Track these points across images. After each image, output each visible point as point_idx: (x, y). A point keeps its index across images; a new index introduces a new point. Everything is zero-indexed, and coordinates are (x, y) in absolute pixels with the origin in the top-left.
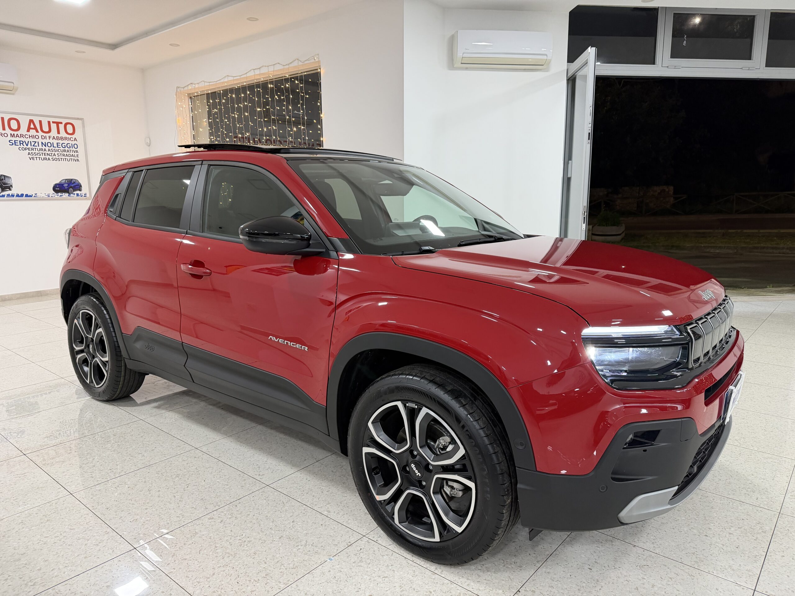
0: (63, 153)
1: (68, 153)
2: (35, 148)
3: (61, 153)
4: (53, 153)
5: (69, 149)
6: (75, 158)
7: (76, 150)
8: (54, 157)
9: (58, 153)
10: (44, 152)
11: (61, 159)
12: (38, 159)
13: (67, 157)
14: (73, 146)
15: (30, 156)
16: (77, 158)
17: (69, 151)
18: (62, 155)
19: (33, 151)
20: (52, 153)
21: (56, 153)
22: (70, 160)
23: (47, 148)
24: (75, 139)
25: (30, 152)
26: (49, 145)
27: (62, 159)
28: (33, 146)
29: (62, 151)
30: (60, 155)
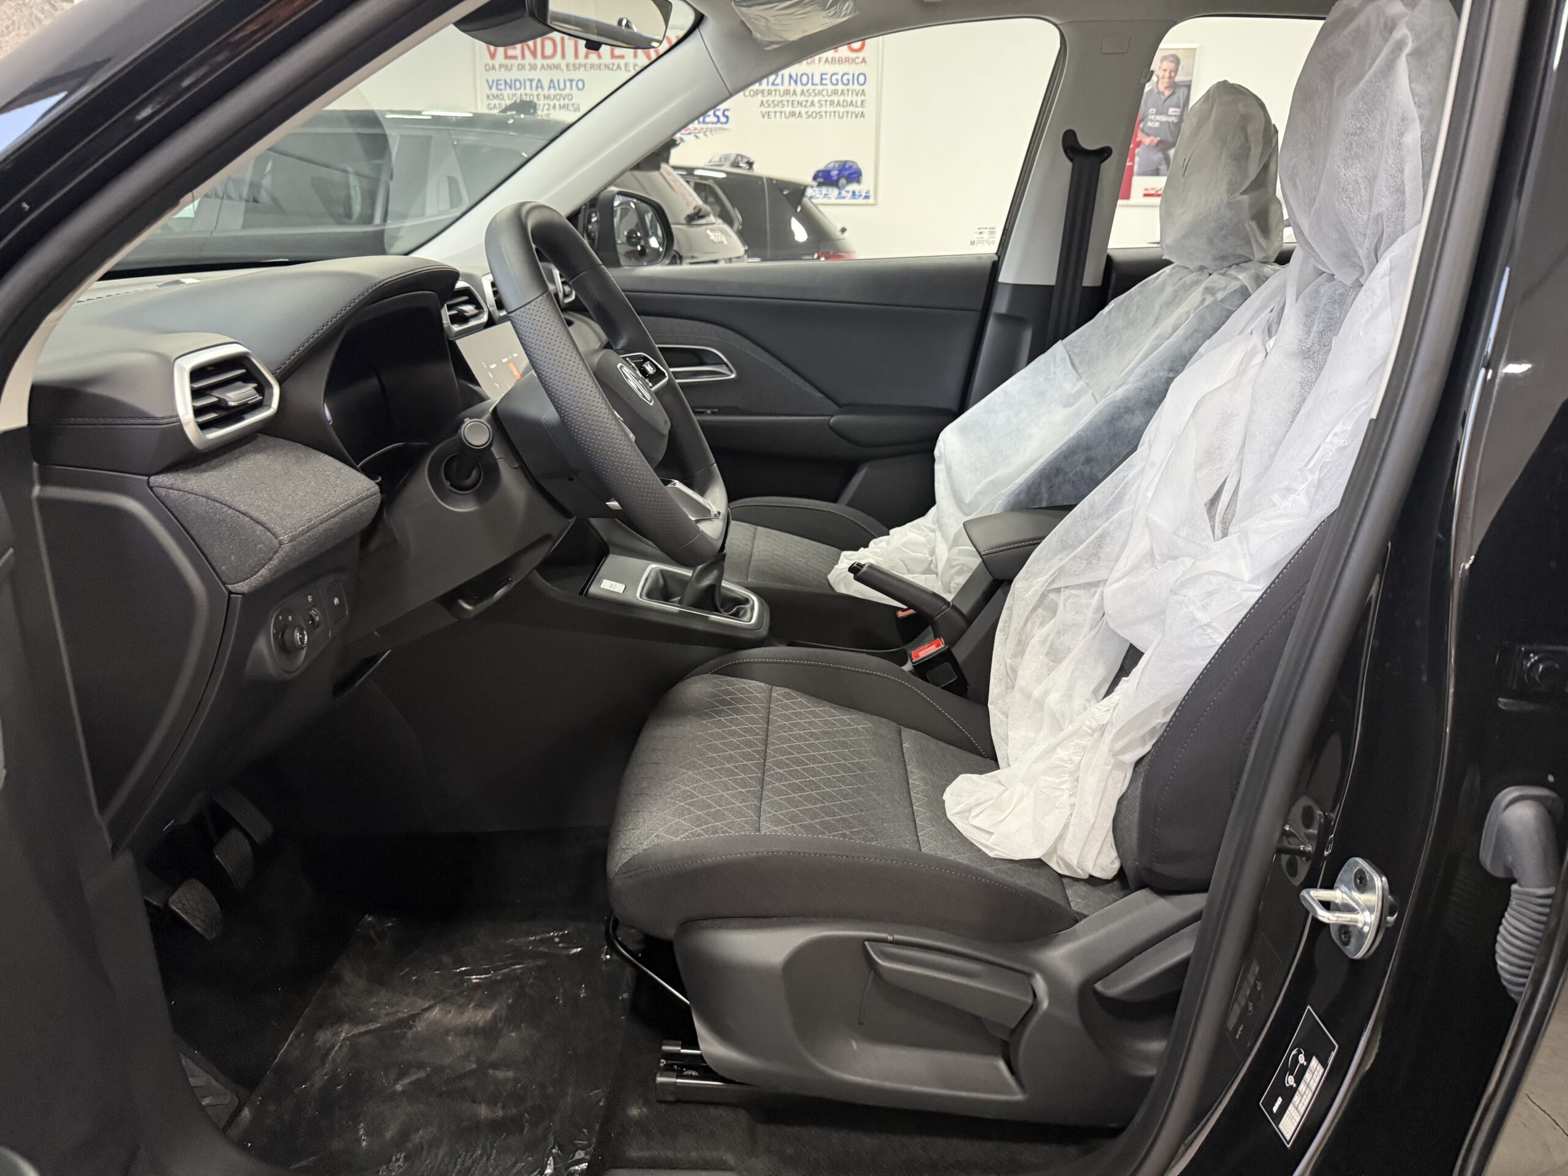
0: (832, 98)
1: (842, 98)
2: (776, 90)
3: (826, 98)
4: (810, 99)
5: (845, 88)
6: (857, 110)
7: (861, 88)
8: (811, 109)
9: (820, 98)
10: (791, 99)
11: (824, 114)
12: (778, 114)
13: (838, 109)
14: (855, 78)
15: (764, 110)
16: (860, 110)
17: (846, 92)
18: (828, 103)
19: (771, 98)
20: (806, 98)
21: (816, 99)
22: (845, 114)
23: (799, 88)
24: (864, 60)
25: (765, 99)
26: (805, 79)
27: (828, 114)
28: (773, 84)
29: (829, 93)
30: (824, 103)
